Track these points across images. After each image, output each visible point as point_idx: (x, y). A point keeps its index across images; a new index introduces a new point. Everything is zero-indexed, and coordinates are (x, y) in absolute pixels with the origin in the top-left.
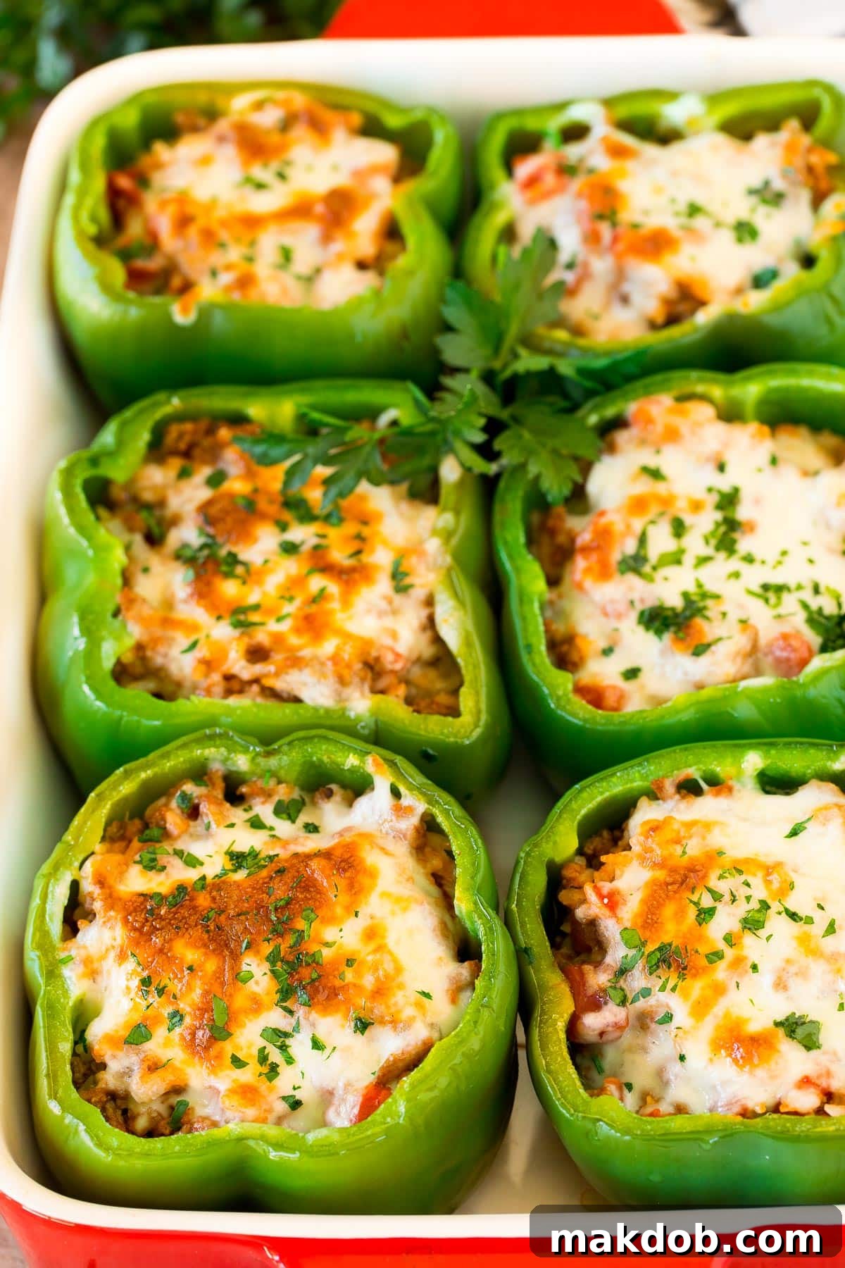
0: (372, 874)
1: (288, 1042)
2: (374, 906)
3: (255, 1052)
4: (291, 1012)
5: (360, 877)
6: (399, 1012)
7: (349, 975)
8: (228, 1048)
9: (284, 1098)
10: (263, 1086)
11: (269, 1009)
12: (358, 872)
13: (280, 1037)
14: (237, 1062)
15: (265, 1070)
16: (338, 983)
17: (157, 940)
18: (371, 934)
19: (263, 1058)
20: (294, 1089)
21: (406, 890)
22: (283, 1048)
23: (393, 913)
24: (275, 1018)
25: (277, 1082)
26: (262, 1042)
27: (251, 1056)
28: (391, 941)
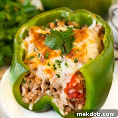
0: (87, 35)
1: (60, 63)
2: (86, 41)
3: (53, 64)
4: (63, 57)
5: (85, 35)
6: (84, 60)
7: (77, 52)
8: (48, 61)
9: (56, 74)
10: (53, 71)
11: (58, 56)
12: (84, 34)
13: (59, 62)
14: (49, 64)
15: (54, 68)
16: (74, 53)
17: (39, 40)
18: (84, 46)
19: (54, 66)
20: (59, 73)
21: (94, 40)
22: (59, 65)
23: (90, 43)
24: (59, 58)
25: (56, 71)
26: (55, 63)
27: (52, 64)
28: (87, 48)
